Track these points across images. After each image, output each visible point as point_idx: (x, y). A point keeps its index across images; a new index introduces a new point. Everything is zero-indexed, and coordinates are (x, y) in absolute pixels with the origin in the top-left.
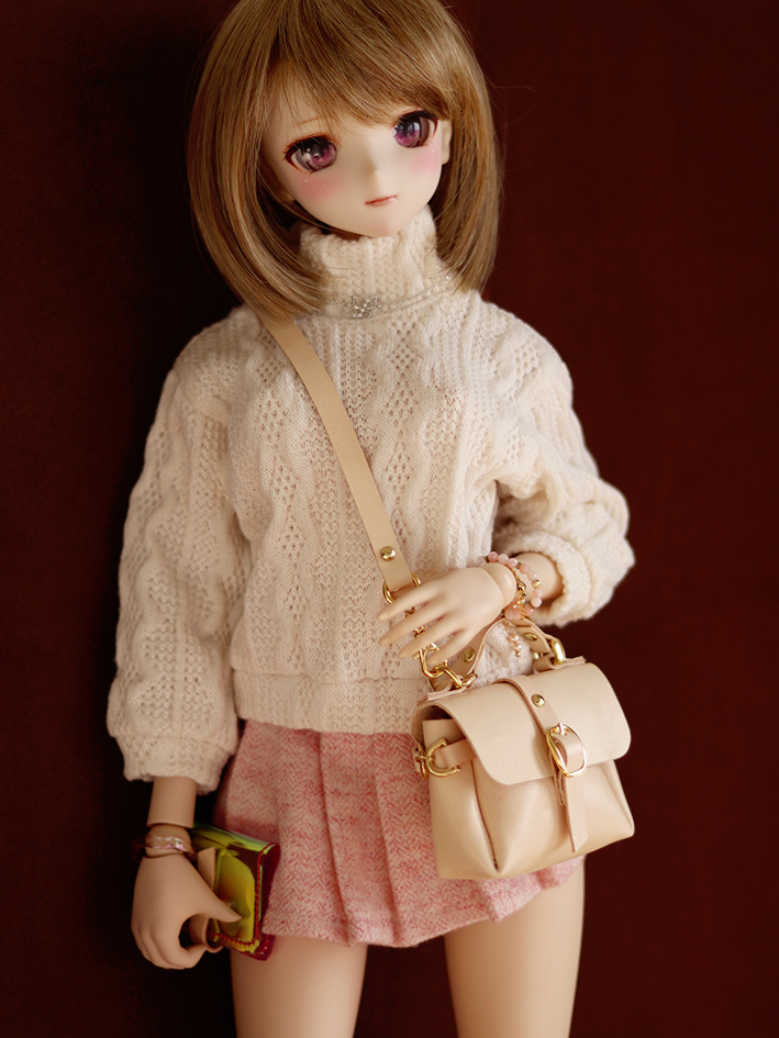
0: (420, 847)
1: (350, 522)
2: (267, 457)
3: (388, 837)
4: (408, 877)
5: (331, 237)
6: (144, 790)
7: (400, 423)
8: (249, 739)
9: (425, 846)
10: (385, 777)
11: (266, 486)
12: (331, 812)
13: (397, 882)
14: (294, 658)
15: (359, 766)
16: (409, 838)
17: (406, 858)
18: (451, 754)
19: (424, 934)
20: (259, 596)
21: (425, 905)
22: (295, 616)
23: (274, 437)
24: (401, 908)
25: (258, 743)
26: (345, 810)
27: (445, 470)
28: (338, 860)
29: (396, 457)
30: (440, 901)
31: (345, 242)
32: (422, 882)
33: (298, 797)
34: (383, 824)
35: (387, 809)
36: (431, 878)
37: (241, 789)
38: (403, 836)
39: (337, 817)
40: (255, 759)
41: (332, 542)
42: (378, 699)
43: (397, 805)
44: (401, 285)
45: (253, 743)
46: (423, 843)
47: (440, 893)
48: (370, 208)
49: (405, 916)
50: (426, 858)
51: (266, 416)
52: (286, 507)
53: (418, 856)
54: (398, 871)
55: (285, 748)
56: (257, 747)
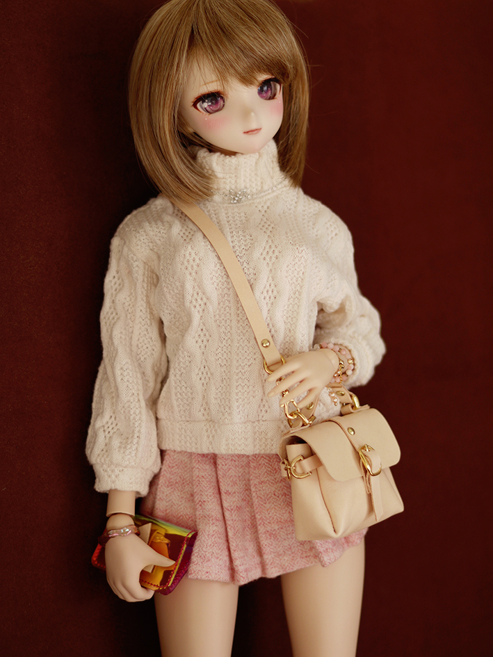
0: (277, 522)
1: (239, 325)
2: (189, 286)
3: (258, 516)
4: (270, 539)
5: (218, 154)
6: (104, 497)
7: (271, 265)
8: (168, 462)
9: (280, 522)
10: (256, 481)
11: (187, 304)
12: (225, 505)
13: (263, 542)
14: (202, 410)
15: (240, 474)
16: (270, 517)
17: (269, 529)
18: (307, 464)
19: (279, 571)
20: (180, 373)
21: (281, 555)
22: (203, 384)
23: (194, 274)
24: (265, 557)
25: (174, 465)
26: (233, 503)
27: (297, 293)
28: (230, 534)
29: (268, 285)
30: (290, 553)
31: (227, 157)
32: (279, 542)
33: (210, 496)
34: (255, 508)
35: (257, 500)
36: (285, 539)
37: (165, 494)
38: (267, 516)
39: (229, 508)
40: (173, 474)
41: (226, 338)
42: (255, 433)
43: (263, 498)
44: (259, 184)
45: (171, 465)
46: (279, 520)
47: (290, 548)
48: (246, 135)
49: (268, 561)
50: (282, 528)
51: (188, 261)
52: (199, 316)
53: (276, 527)
54: (264, 536)
55: (197, 466)
56: (173, 467)
